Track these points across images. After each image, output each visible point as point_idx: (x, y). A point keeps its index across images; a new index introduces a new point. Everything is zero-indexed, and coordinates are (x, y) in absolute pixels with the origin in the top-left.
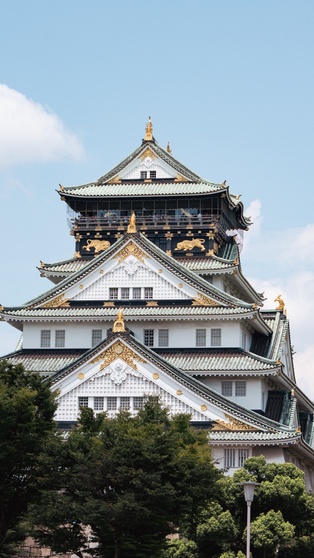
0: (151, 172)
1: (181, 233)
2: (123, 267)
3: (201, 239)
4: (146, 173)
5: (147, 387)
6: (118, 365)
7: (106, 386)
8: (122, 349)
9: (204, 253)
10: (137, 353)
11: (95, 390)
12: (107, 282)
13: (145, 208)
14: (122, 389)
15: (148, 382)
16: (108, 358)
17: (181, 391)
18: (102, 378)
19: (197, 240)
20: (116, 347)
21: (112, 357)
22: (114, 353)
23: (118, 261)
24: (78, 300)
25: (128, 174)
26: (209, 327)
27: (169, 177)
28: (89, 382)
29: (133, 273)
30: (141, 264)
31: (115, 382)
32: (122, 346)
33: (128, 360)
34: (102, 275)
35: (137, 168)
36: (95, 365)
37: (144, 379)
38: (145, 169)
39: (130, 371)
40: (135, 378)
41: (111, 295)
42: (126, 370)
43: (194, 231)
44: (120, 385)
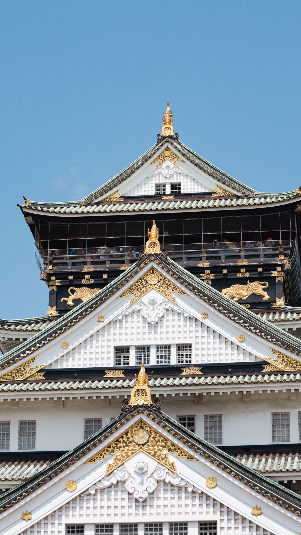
0: (172, 185)
1: (228, 272)
2: (139, 311)
3: (263, 283)
4: (164, 186)
5: (194, 503)
6: (141, 465)
7: (117, 503)
8: (148, 436)
9: (268, 303)
10: (176, 442)
11: (98, 511)
12: (109, 338)
13: (167, 233)
14: (148, 508)
15: (197, 495)
16: (121, 452)
17: (260, 509)
18: (110, 489)
19: (256, 283)
20: (136, 432)
21: (128, 450)
22: (133, 444)
23: (130, 301)
24: (59, 367)
25: (134, 188)
26: (293, 407)
27: (203, 191)
28: (85, 498)
29: (157, 320)
30: (170, 305)
31: (136, 495)
32: (147, 431)
33: (159, 456)
34: (101, 325)
35: (150, 179)
36: (97, 465)
37: (190, 489)
38: (162, 181)
39: (163, 474)
40: (173, 488)
41: (118, 358)
42: (155, 473)
43: (250, 268)
44: (145, 501)
